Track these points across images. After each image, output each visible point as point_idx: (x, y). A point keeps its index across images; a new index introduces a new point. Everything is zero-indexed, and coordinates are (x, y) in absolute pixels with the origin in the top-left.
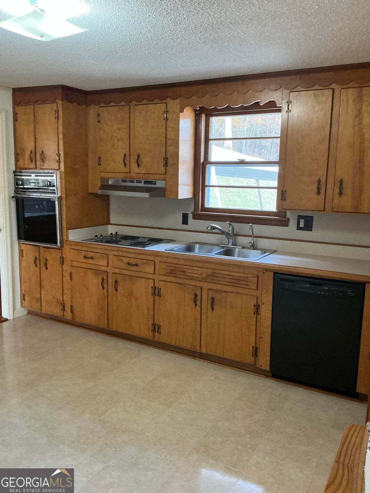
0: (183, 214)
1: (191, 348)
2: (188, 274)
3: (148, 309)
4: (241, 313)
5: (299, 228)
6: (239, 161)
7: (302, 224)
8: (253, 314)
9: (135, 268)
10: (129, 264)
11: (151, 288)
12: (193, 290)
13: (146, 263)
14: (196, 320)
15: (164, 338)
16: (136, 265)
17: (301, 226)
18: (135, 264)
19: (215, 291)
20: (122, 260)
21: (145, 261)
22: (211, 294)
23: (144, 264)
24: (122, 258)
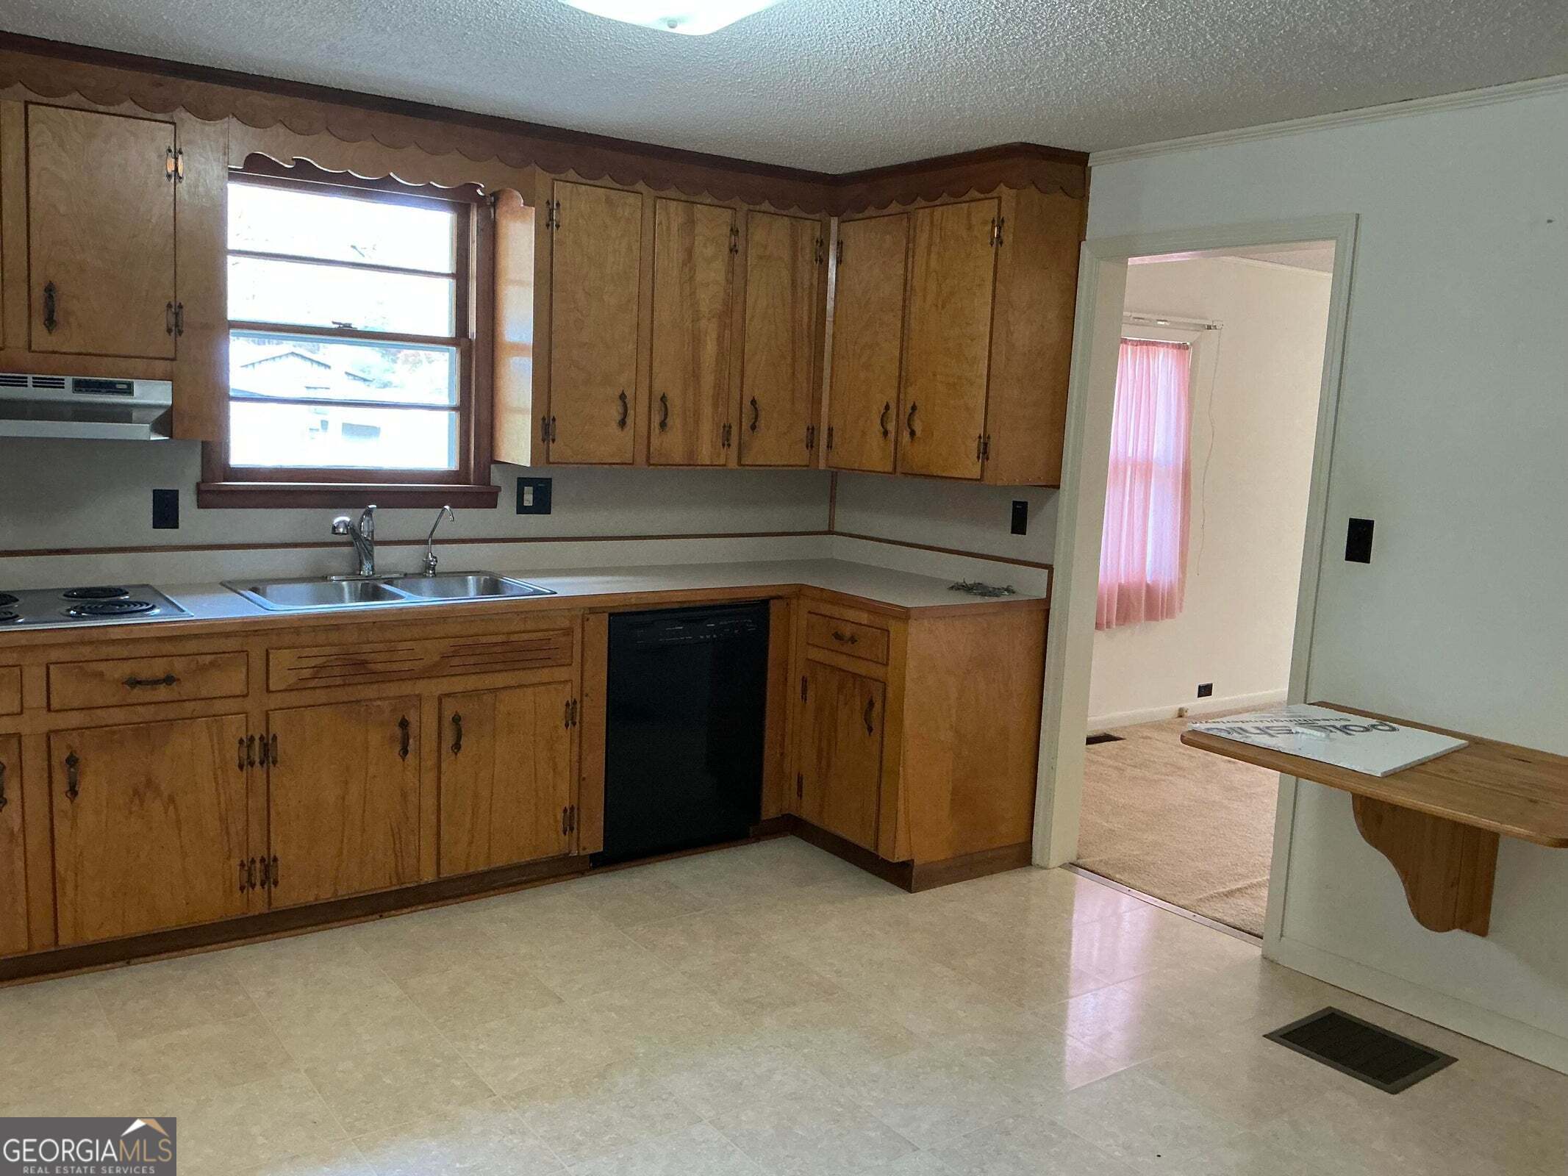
0: (154, 491)
1: (391, 884)
2: (379, 667)
3: (223, 819)
4: (534, 735)
5: (521, 509)
6: (337, 326)
7: (528, 500)
8: (564, 726)
9: (163, 693)
10: (134, 682)
11: (237, 742)
12: (394, 710)
13: (212, 664)
14: (404, 795)
15: (290, 894)
16: (169, 680)
17: (526, 504)
18: (162, 676)
19: (463, 696)
20: (101, 675)
21: (209, 658)
22: (449, 709)
23: (203, 669)
24: (102, 667)
